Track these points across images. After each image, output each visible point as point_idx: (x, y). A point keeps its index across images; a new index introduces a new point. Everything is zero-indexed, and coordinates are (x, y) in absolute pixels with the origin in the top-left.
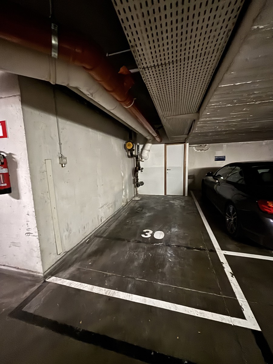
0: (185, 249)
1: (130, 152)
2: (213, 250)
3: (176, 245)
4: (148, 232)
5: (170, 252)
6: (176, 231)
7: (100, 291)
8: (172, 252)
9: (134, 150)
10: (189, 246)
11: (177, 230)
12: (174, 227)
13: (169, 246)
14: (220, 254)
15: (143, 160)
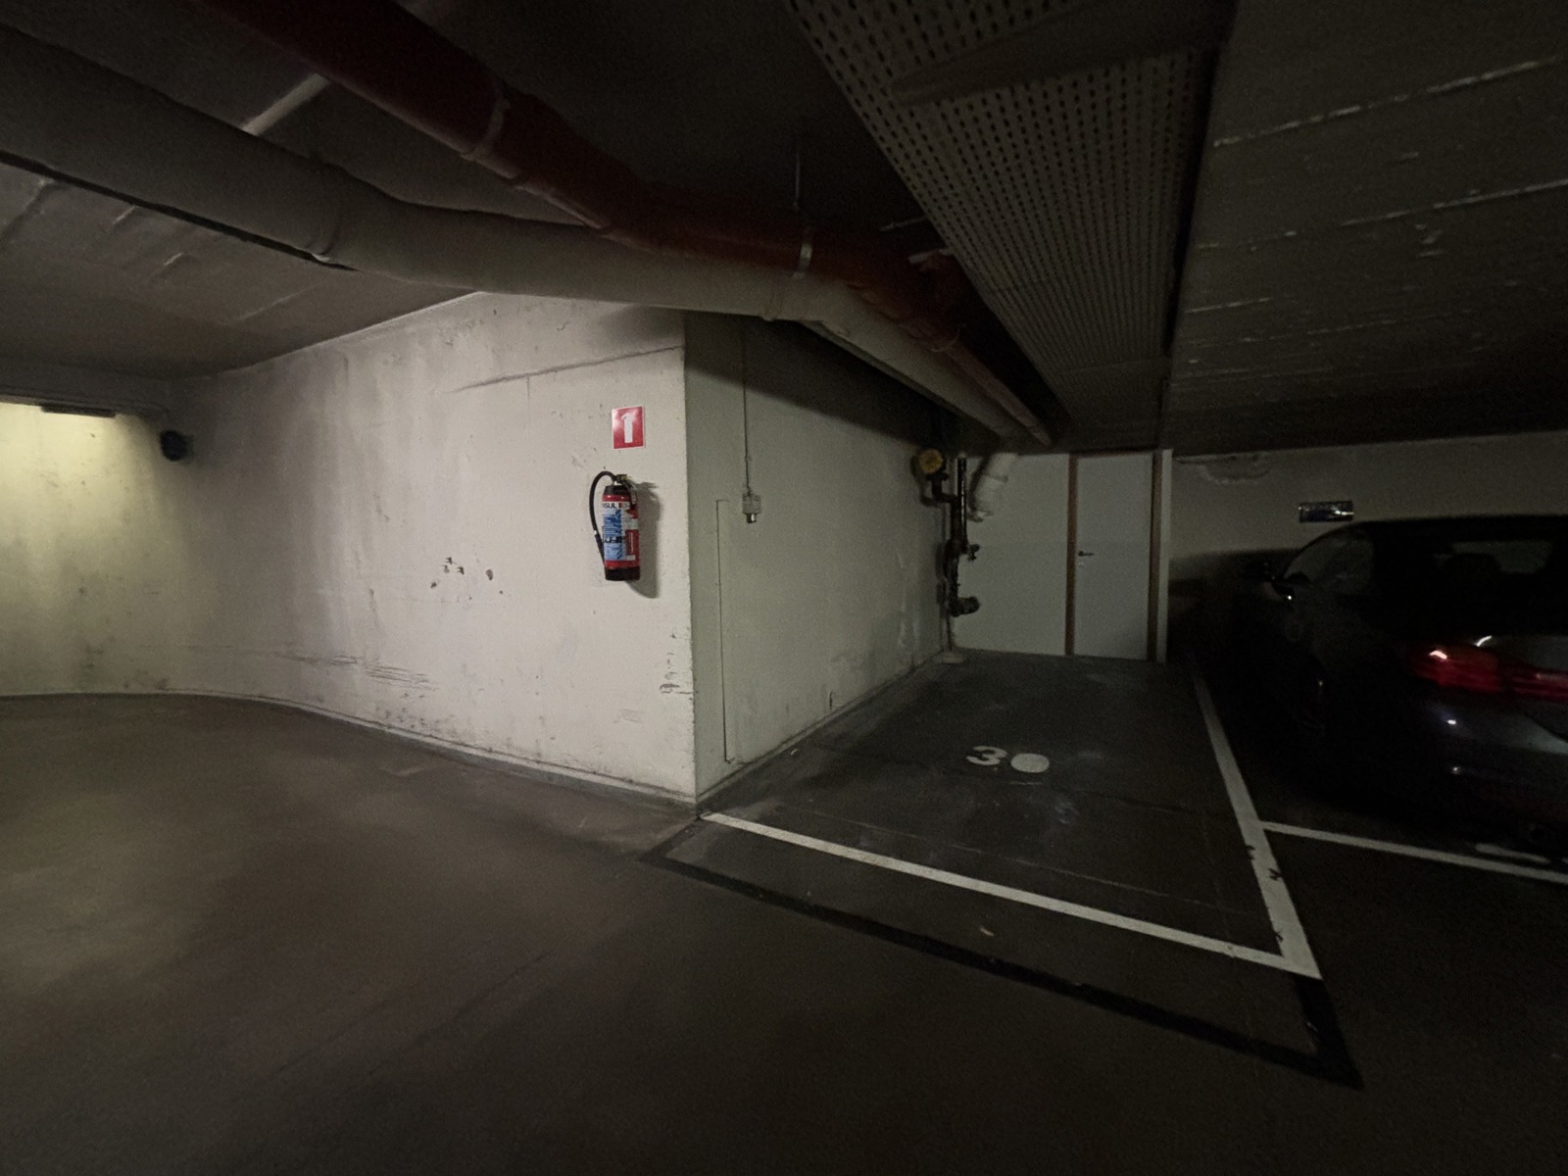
0: (1120, 802)
1: (930, 483)
3: (1085, 792)
4: (991, 753)
5: (1063, 805)
6: (1096, 759)
8: (1071, 804)
9: (946, 477)
10: (1139, 798)
11: (1098, 756)
12: (1091, 748)
13: (1062, 790)
14: (1250, 827)
15: (980, 514)
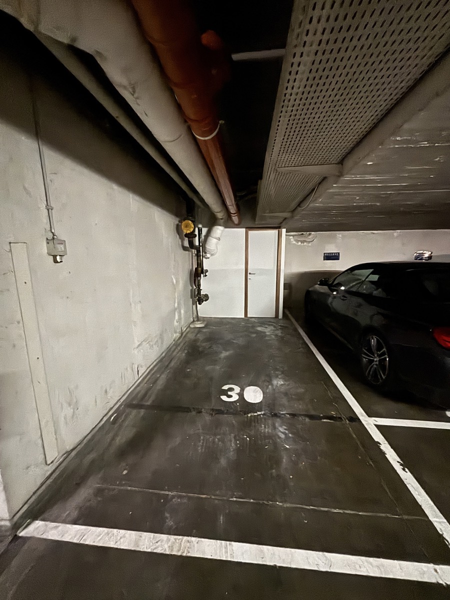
0: (307, 420)
1: (187, 239)
2: (354, 419)
3: (288, 414)
4: (231, 389)
5: (282, 430)
6: (282, 385)
7: (157, 544)
8: (285, 427)
10: (313, 413)
11: (282, 383)
12: (277, 376)
13: (275, 415)
14: (368, 424)
15: (208, 255)
